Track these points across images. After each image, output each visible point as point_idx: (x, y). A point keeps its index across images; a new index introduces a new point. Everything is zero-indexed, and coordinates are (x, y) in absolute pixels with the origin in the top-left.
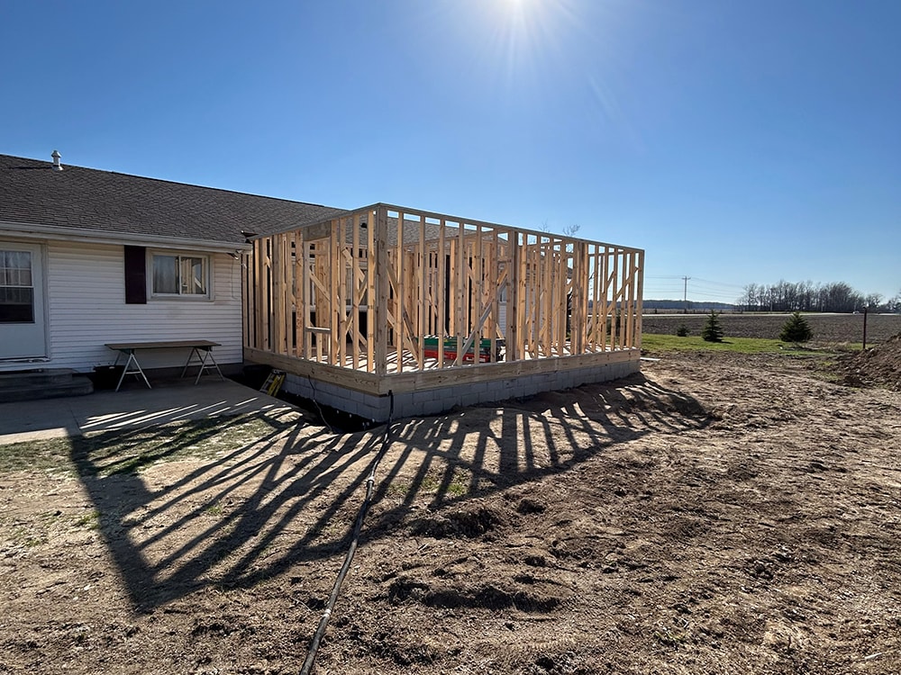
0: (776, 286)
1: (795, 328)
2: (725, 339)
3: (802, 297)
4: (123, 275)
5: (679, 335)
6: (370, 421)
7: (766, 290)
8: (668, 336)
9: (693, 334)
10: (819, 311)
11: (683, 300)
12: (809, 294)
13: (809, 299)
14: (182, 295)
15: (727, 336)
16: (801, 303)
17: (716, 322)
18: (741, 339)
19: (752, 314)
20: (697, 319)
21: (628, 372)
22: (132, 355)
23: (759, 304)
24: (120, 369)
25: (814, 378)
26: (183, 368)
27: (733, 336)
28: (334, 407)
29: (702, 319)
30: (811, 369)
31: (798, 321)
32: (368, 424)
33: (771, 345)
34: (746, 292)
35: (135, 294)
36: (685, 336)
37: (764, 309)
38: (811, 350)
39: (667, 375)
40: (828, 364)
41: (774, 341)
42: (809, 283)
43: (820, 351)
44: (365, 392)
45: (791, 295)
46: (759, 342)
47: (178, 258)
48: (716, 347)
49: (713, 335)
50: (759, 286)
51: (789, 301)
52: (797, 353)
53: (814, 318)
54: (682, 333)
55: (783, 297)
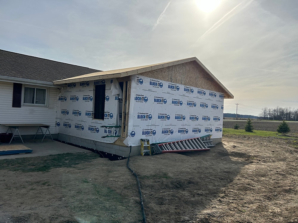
0: (276, 109)
1: (283, 127)
2: (254, 131)
3: (287, 114)
4: (12, 95)
5: (235, 129)
6: (122, 157)
7: (271, 110)
8: (230, 129)
9: (241, 129)
10: (295, 121)
11: (236, 113)
12: (290, 113)
13: (290, 115)
14: (35, 104)
15: (256, 129)
16: (287, 117)
17: (250, 124)
18: (261, 131)
19: (265, 121)
20: (242, 122)
21: (217, 142)
22: (17, 129)
23: (269, 117)
24: (11, 135)
25: (289, 147)
26: (35, 135)
27: (257, 130)
28: (105, 152)
29: (244, 122)
30: (289, 143)
31: (284, 124)
32: (121, 158)
33: (273, 134)
34: (263, 111)
35: (16, 103)
36: (238, 129)
37: (271, 119)
38: (289, 136)
39: (232, 144)
40: (295, 142)
41: (275, 132)
42: (290, 108)
43: (293, 137)
44: (120, 146)
45: (282, 113)
46: (268, 133)
47: (34, 89)
48: (251, 134)
49: (249, 129)
50: (268, 108)
51: (282, 116)
52: (284, 137)
53: (292, 124)
54: (236, 128)
55: (279, 114)
